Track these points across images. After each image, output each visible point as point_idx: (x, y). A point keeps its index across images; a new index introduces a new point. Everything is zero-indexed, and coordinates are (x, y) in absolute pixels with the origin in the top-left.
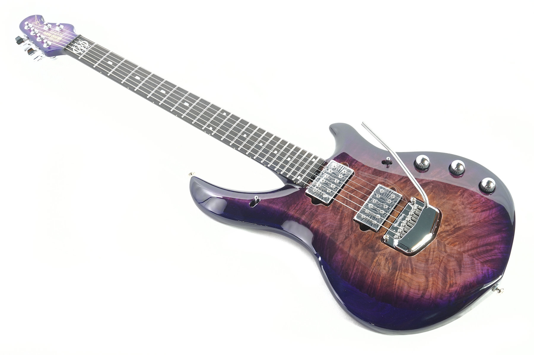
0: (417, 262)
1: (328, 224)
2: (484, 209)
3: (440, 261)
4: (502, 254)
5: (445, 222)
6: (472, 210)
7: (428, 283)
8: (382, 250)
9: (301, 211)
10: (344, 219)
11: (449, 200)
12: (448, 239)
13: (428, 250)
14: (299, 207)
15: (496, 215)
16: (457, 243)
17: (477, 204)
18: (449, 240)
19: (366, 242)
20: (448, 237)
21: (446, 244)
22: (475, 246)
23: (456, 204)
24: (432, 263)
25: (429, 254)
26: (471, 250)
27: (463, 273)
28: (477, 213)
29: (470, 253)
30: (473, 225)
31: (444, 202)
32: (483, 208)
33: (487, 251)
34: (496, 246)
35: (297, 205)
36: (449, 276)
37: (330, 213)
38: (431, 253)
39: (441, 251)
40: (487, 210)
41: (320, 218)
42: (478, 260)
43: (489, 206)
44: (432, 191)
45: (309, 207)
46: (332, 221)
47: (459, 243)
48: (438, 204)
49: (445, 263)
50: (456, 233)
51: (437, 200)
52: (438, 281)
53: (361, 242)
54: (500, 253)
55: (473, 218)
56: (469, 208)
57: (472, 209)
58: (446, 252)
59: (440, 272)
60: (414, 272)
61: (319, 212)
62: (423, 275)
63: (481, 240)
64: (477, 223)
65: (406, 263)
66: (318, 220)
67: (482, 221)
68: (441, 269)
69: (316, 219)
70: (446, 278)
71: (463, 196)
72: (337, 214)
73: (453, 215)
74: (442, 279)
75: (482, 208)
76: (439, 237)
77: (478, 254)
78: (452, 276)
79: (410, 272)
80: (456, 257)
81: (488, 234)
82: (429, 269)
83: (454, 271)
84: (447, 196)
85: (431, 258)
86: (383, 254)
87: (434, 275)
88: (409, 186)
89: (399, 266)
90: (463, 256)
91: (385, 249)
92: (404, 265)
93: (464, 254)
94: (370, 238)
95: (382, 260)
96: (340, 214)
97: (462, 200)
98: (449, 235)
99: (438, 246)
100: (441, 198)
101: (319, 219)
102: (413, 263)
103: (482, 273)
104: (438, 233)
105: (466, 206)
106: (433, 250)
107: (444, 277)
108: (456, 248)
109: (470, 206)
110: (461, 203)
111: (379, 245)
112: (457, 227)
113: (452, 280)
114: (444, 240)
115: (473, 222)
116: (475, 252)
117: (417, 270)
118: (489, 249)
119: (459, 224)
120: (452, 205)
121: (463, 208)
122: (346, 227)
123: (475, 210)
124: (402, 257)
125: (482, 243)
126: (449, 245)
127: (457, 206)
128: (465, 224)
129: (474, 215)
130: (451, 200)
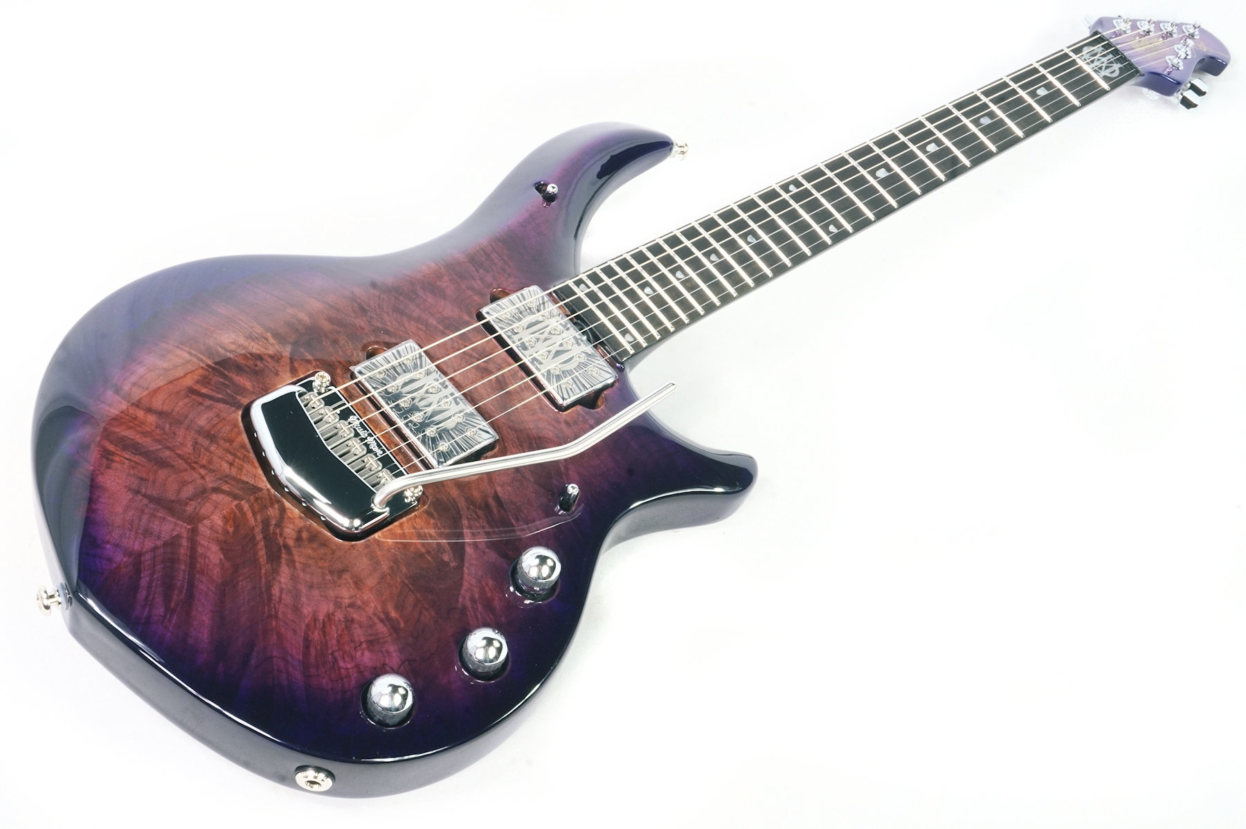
0: (218, 416)
1: (420, 293)
2: (313, 651)
3: (195, 466)
4: (143, 621)
5: (311, 533)
6: (321, 617)
7: (144, 410)
11: (383, 577)
12: (254, 514)
14: (496, 260)
15: (279, 671)
16: (231, 530)
17: (338, 641)
18: (250, 514)
20: (259, 517)
21: (243, 502)
22: (198, 565)
23: (359, 589)
24: (196, 443)
25: (228, 451)
26: (193, 550)
27: (131, 496)
28: (308, 625)
29: (184, 542)
30: (270, 596)
31: (378, 563)
32: (316, 650)
33: (168, 586)
34: (175, 617)
35: (503, 260)
36: (138, 461)
37: (453, 311)
38: (230, 457)
39: (226, 481)
40: (306, 655)
41: (447, 287)
42: (151, 551)
43: (317, 668)
44: (428, 552)
46: (428, 304)
47: (228, 532)
49: (181, 472)
50: (263, 543)
51: (393, 551)
52: (136, 430)
53: (338, 332)
54: (149, 616)
55: (294, 606)
56: (333, 614)
57: (326, 620)
58: (216, 490)
59: (160, 447)
60: (190, 395)
61: (464, 291)
62: (173, 410)
63: (212, 588)
64: (275, 608)
65: (227, 392)
66: (443, 280)
67: (274, 623)
68: (168, 453)
69: (446, 278)
70: (134, 451)
71: (382, 621)
74: (139, 443)
75: (319, 648)
77: (171, 561)
78: (133, 468)
79: (197, 387)
80: (188, 503)
82: (184, 431)
83: (146, 480)
84: (399, 580)
85: (214, 448)
87: (158, 431)
89: (226, 372)
90: (184, 522)
92: (224, 384)
93: (189, 527)
94: (341, 353)
95: (262, 350)
96: (441, 329)
97: (367, 610)
98: (266, 523)
99: (243, 481)
100: (396, 561)
101: (443, 282)
102: (221, 405)
103: (108, 542)
105: (344, 609)
106: (235, 464)
107: (142, 450)
108: (217, 520)
109: (340, 620)
110: (359, 603)
112: (283, 556)
113: (124, 463)
114: (255, 505)
115: (283, 601)
116: (182, 557)
117: (196, 404)
118: (175, 596)
119: (291, 563)
120: (362, 577)
121: (339, 600)
122: (394, 323)
123: (321, 626)
124: (251, 389)
125: (202, 587)
126: (234, 507)
127: (353, 589)
128: (284, 577)
129: (304, 615)
130: (379, 583)
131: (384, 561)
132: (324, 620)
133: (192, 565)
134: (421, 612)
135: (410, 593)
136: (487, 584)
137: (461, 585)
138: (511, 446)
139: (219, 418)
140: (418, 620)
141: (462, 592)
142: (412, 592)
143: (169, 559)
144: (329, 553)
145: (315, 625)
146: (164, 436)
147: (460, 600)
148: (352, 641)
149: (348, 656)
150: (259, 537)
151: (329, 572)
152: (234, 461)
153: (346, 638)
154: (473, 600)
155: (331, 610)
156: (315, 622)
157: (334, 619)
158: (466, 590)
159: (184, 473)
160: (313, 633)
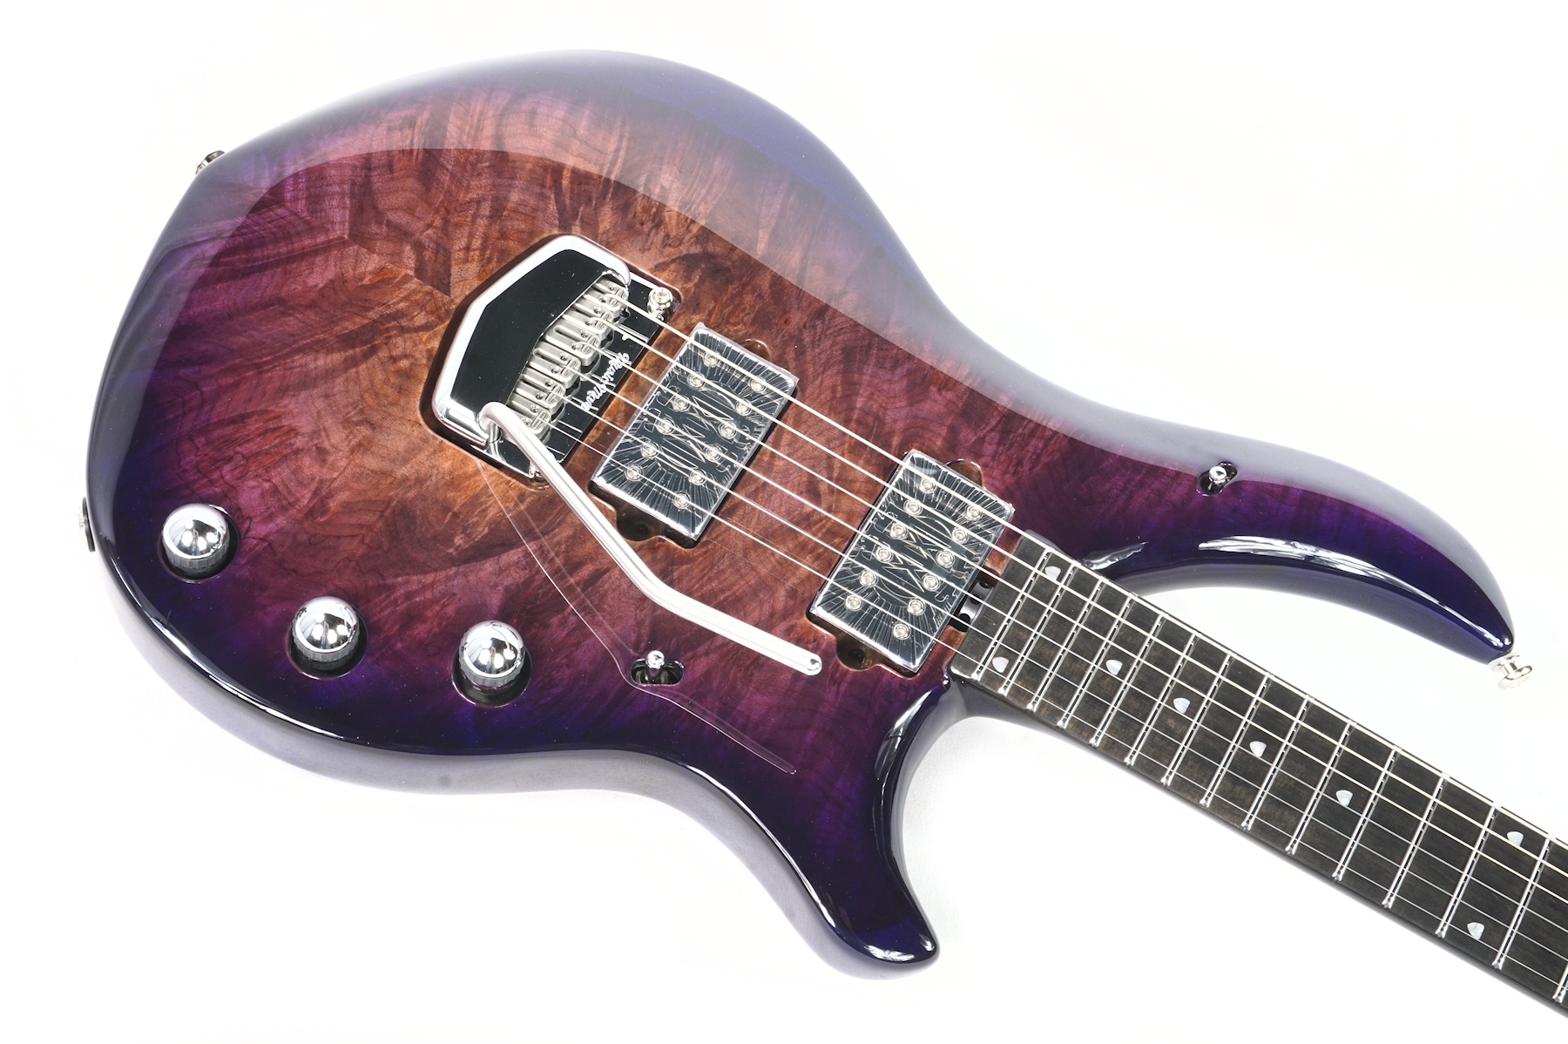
0: (535, 210)
1: (900, 371)
2: (230, 429)
3: (443, 212)
4: (189, 241)
5: (411, 369)
6: (285, 422)
7: (497, 133)
8: (677, 258)
9: (1020, 431)
10: (834, 390)
11: (384, 474)
12: (405, 298)
13: (491, 254)
14: (1031, 449)
16: (366, 281)
17: (258, 454)
18: (402, 294)
19: (741, 294)
20: (402, 305)
21: (416, 281)
22: (294, 266)
23: (352, 451)
24: (479, 202)
25: (486, 238)
26: (315, 251)
27: (358, 164)
28: (265, 411)
29: (321, 239)
30: (289, 356)
31: (405, 461)
32: (235, 433)
33: (248, 246)
34: (208, 269)
35: (1039, 456)
36: (415, 154)
37: (895, 421)
38: (477, 243)
39: (437, 252)
40: (221, 424)
41: (935, 401)
42: (290, 211)
43: (208, 443)
44: (456, 515)
45: (989, 449)
46: (886, 387)
47: (361, 279)
48: (434, 453)
49: (426, 202)
50: (366, 322)
51: (435, 472)
52: (460, 136)
53: (760, 296)
54: (197, 244)
55: (288, 387)
56: (297, 434)
57: (285, 429)
58: (419, 247)
59: (450, 167)
60: (550, 171)
61: (943, 425)
62: (514, 161)
63: (269, 291)
64: (276, 366)
65: (579, 207)
66: (944, 393)
67: (250, 373)
68: (447, 179)
69: (950, 395)
70: (427, 144)
71: (316, 493)
72: (868, 414)
73: (370, 400)
75: (239, 435)
76: (438, 309)
77: (286, 236)
78: (402, 152)
79: (566, 174)
80: (381, 224)
81: (231, 317)
82: (490, 181)
83: (392, 171)
84: (392, 494)
85: (482, 222)
86: (670, 245)
87: (472, 157)
88: (559, 543)
89: (610, 197)
90: (351, 229)
91: (663, 263)
92: (590, 200)
93: (346, 236)
94: (726, 311)
95: (674, 222)
96: (855, 416)
97: (324, 470)
98: (399, 315)
99: (449, 270)
100: (420, 481)
101: (940, 394)
102: (552, 207)
104: (443, 322)
105: (311, 443)
106: (471, 253)
108: (374, 263)
109: (292, 445)
110: (331, 459)
111: (688, 279)
112: (357, 350)
113: (404, 141)
114: (420, 294)
115: (289, 372)
116: (296, 245)
117: (540, 182)
118: (237, 257)
119: (352, 363)
120: (372, 449)
121: (323, 433)
122: (823, 357)
123: (271, 426)
124: (601, 231)
125: (265, 280)
126: (403, 273)
127: (348, 445)
128: (325, 362)
129: (278, 403)
130: (372, 471)
131: (412, 467)
132: (284, 426)
133: (291, 258)
134: (354, 536)
135: (378, 513)
136: (444, 606)
137: (425, 573)
138: (701, 567)
139: (532, 212)
140: (339, 537)
141: (415, 578)
142: (382, 516)
143: (288, 233)
144: (390, 399)
145: (270, 420)
146: (469, 167)
147: (400, 579)
148: (267, 470)
149: (242, 472)
150: (372, 315)
151: (361, 409)
152: (474, 250)
153: (267, 461)
154: (409, 596)
155: (303, 430)
156: (274, 418)
157: (290, 439)
158: (420, 582)
159: (425, 205)
160: (256, 421)
